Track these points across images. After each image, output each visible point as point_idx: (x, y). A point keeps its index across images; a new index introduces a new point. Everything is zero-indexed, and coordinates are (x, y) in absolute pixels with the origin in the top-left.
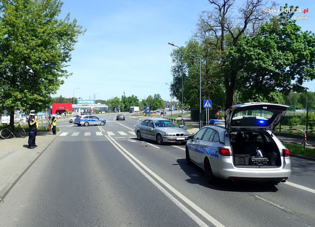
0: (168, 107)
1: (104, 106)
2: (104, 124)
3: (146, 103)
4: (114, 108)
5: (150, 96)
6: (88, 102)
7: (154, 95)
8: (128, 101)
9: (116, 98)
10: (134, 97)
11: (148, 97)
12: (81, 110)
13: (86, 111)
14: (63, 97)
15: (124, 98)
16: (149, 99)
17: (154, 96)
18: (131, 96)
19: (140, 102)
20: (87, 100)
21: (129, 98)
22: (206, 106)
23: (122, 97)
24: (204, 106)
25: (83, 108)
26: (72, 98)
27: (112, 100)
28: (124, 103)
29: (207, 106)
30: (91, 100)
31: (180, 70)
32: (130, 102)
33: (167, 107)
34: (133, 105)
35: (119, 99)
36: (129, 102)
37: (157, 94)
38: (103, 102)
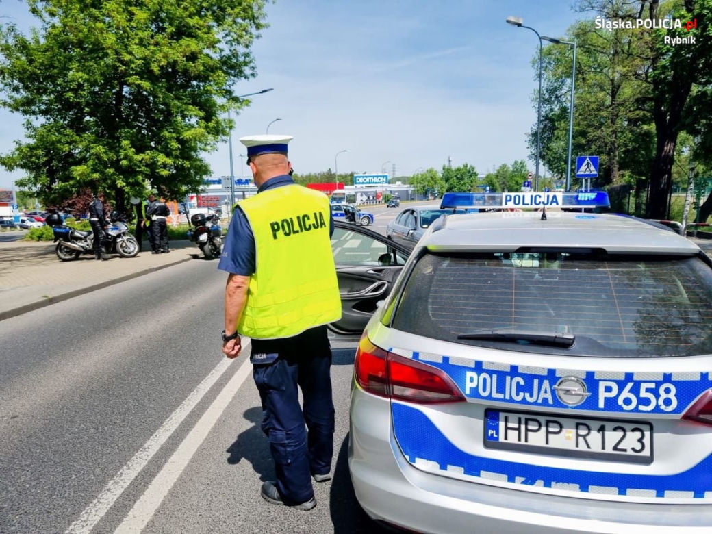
0: (528, 186)
1: (406, 187)
2: (369, 222)
3: (495, 180)
4: (427, 191)
5: (504, 166)
6: (376, 180)
7: (513, 163)
8: (456, 176)
9: (430, 171)
10: (468, 168)
11: (501, 167)
12: (362, 195)
13: (371, 198)
14: (333, 173)
15: (447, 170)
16: (501, 172)
17: (513, 166)
18: (462, 167)
19: (479, 178)
20: (374, 177)
21: (459, 170)
22: (582, 173)
23: (444, 169)
24: (579, 173)
25: (366, 193)
26: (350, 173)
27: (422, 175)
28: (447, 180)
29: (587, 173)
30: (381, 176)
31: (553, 99)
32: (460, 179)
33: (524, 186)
34: (465, 184)
35: (436, 172)
36: (457, 178)
37: (519, 161)
38: (404, 180)
